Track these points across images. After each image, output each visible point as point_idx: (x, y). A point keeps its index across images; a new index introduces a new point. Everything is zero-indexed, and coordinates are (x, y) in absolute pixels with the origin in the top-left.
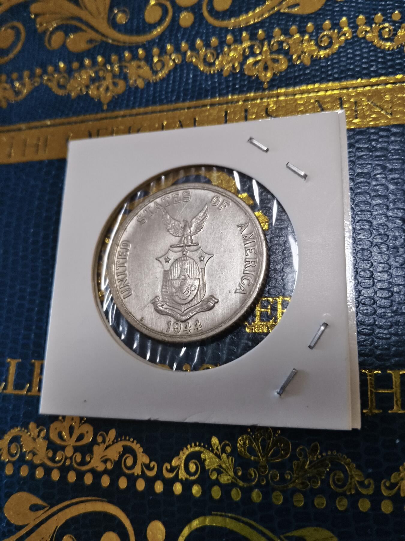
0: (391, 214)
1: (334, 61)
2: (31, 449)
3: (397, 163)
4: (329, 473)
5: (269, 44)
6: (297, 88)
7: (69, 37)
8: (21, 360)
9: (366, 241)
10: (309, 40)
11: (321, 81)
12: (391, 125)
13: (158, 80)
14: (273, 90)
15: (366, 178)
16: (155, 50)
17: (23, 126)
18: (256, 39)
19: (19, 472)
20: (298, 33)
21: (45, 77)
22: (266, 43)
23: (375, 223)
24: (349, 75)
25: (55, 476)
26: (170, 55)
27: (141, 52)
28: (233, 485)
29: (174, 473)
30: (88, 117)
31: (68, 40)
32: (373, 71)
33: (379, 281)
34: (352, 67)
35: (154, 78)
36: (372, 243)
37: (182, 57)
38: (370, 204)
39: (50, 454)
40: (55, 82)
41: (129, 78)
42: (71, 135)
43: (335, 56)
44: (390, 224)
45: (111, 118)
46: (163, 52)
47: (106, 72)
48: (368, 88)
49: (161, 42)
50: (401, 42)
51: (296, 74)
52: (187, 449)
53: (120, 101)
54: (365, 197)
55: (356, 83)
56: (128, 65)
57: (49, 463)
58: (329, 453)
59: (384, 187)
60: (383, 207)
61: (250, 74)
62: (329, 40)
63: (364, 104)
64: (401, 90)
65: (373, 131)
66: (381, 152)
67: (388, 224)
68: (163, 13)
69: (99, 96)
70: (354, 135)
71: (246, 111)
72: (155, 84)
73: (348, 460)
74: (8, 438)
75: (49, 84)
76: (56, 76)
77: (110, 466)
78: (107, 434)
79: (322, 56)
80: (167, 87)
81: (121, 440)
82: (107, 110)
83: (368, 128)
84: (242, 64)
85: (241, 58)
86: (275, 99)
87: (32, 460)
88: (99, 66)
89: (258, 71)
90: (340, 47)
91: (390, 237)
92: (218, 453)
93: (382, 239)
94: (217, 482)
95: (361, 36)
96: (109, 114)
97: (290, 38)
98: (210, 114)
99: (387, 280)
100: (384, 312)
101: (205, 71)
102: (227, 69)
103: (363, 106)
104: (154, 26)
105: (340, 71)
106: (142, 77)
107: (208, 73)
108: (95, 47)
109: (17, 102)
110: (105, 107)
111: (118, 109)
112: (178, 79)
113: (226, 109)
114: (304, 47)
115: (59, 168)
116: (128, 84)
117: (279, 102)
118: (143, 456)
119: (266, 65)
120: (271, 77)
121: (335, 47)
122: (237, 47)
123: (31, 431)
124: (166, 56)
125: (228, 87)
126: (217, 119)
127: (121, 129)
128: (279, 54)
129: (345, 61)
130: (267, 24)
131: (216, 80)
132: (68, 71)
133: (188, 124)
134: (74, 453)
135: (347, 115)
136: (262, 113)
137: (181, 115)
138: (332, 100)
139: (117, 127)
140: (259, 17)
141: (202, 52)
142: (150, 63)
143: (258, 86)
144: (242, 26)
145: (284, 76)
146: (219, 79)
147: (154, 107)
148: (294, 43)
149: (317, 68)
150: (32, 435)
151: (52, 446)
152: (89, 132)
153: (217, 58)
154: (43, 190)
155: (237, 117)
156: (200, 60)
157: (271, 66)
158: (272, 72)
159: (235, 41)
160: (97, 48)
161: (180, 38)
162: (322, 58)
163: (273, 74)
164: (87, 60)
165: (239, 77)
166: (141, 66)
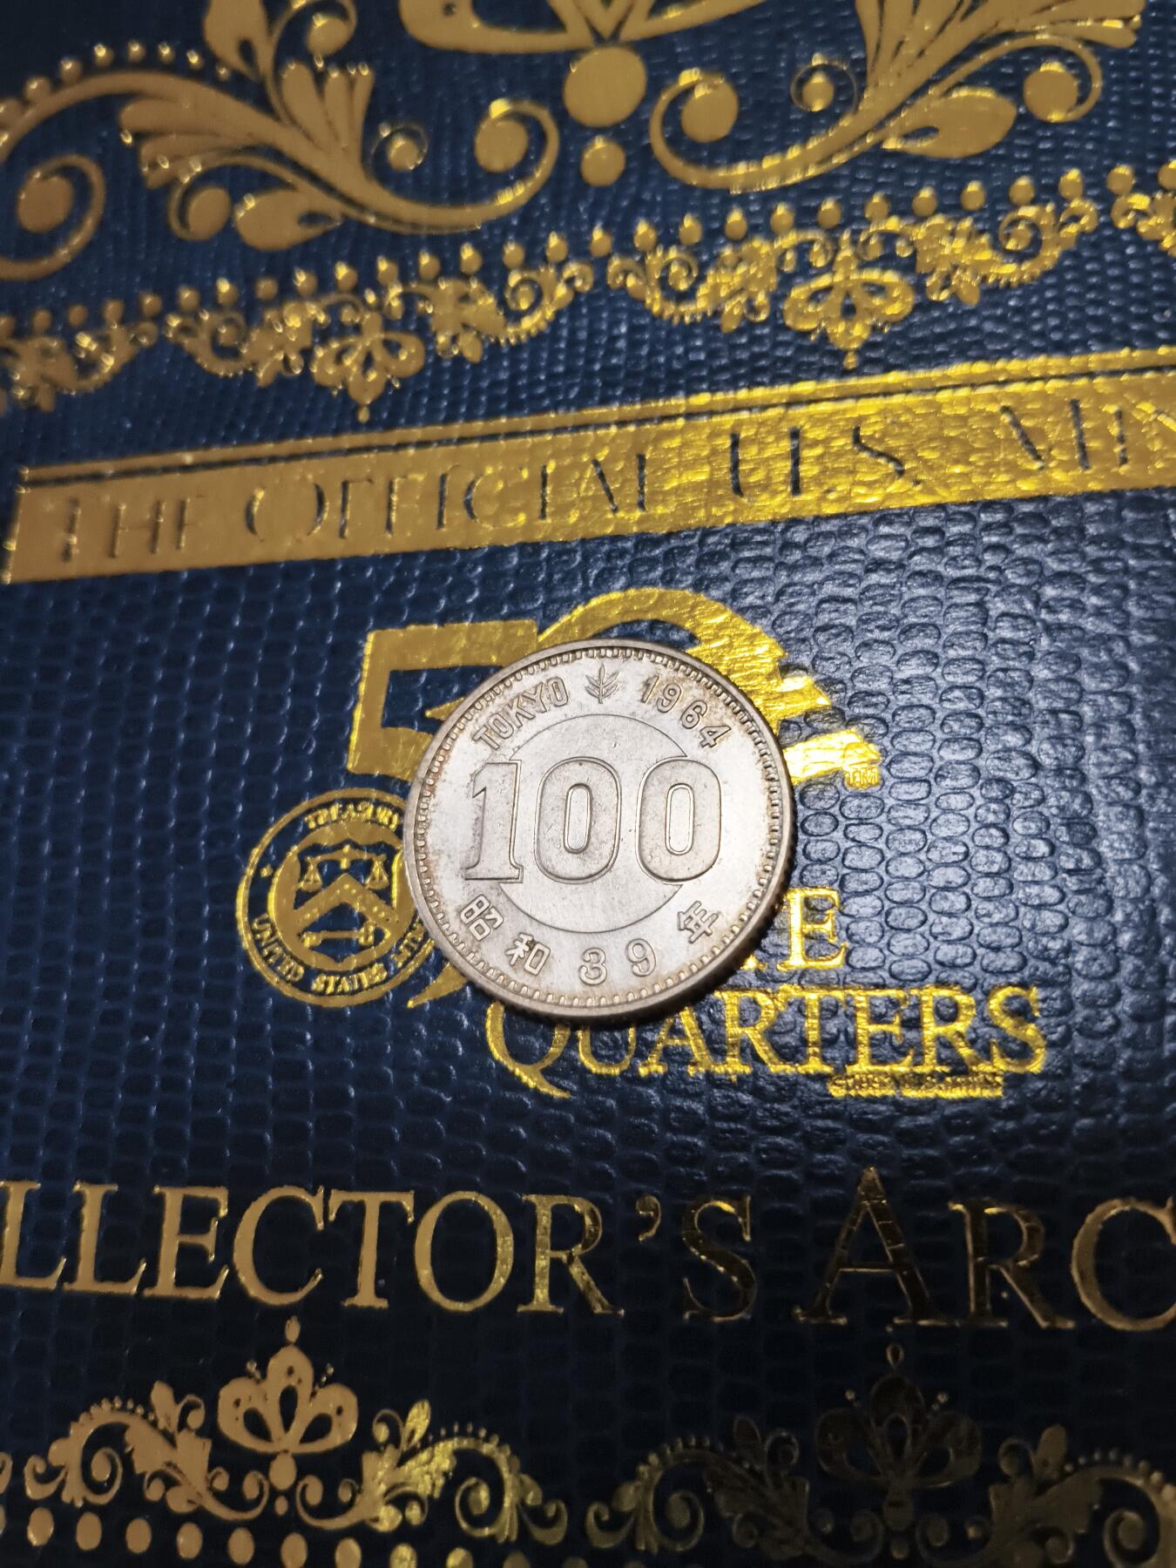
1: (1049, 294)
2: (158, 1465)
4: (1097, 1520)
5: (854, 243)
7: (243, 204)
8: (115, 1188)
10: (972, 236)
11: (1007, 354)
13: (523, 337)
14: (872, 376)
16: (512, 251)
17: (108, 467)
18: (817, 225)
19: (122, 1541)
20: (936, 212)
21: (171, 319)
22: (846, 236)
24: (1095, 336)
25: (241, 1549)
26: (560, 266)
27: (468, 253)
29: (623, 1533)
30: (309, 442)
31: (241, 214)
32: (1164, 326)
34: (1100, 312)
35: (511, 330)
37: (595, 273)
39: (222, 1483)
40: (204, 337)
41: (433, 329)
42: (260, 495)
43: (1050, 281)
45: (383, 448)
46: (534, 256)
47: (362, 309)
48: (1149, 376)
49: (528, 225)
51: (938, 330)
52: (661, 1457)
53: (409, 396)
55: (1118, 359)
56: (426, 290)
57: (219, 1511)
58: (1097, 1456)
61: (802, 326)
62: (1029, 235)
63: (1144, 421)
68: (531, 142)
69: (345, 383)
70: (1120, 509)
71: (795, 434)
72: (516, 349)
73: (1156, 1477)
74: (82, 1430)
75: (187, 342)
76: (206, 317)
77: (415, 1514)
78: (404, 1417)
79: (1014, 280)
80: (552, 361)
81: (450, 1436)
82: (371, 425)
83: (1160, 490)
84: (778, 297)
85: (773, 280)
86: (879, 402)
87: (163, 1500)
88: (340, 292)
89: (826, 319)
90: (1066, 254)
92: (758, 1467)
94: (756, 1556)
95: (1122, 225)
96: (376, 438)
97: (918, 225)
98: (685, 445)
101: (666, 316)
102: (732, 310)
103: (1142, 425)
104: (505, 180)
105: (1066, 322)
106: (474, 329)
107: (676, 320)
108: (325, 236)
109: (85, 396)
110: (363, 416)
111: (403, 421)
112: (583, 335)
113: (733, 427)
114: (957, 252)
115: (226, 596)
116: (431, 348)
117: (891, 411)
118: (522, 1482)
119: (848, 302)
120: (865, 336)
121: (1050, 255)
122: (759, 248)
123: (157, 1412)
124: (547, 269)
125: (738, 363)
126: (708, 457)
127: (415, 481)
128: (884, 269)
129: (1079, 296)
130: (843, 184)
131: (699, 343)
132: (243, 304)
133: (621, 471)
134: (301, 1474)
135: (1096, 451)
136: (841, 442)
137: (600, 443)
138: (1050, 408)
139: (405, 477)
140: (820, 163)
141: (655, 260)
142: (496, 288)
143: (826, 362)
144: (770, 187)
145: (902, 335)
146: (708, 341)
147: (516, 419)
148: (928, 239)
149: (999, 312)
150: (162, 1424)
151: (225, 1455)
152: (317, 487)
153: (701, 278)
154: (176, 662)
155: (768, 453)
156: (647, 283)
157: (865, 306)
158: (869, 322)
159: (753, 230)
160: (333, 240)
161: (585, 216)
162: (1015, 285)
163: (869, 329)
164: (303, 273)
165: (767, 336)
166: (471, 295)
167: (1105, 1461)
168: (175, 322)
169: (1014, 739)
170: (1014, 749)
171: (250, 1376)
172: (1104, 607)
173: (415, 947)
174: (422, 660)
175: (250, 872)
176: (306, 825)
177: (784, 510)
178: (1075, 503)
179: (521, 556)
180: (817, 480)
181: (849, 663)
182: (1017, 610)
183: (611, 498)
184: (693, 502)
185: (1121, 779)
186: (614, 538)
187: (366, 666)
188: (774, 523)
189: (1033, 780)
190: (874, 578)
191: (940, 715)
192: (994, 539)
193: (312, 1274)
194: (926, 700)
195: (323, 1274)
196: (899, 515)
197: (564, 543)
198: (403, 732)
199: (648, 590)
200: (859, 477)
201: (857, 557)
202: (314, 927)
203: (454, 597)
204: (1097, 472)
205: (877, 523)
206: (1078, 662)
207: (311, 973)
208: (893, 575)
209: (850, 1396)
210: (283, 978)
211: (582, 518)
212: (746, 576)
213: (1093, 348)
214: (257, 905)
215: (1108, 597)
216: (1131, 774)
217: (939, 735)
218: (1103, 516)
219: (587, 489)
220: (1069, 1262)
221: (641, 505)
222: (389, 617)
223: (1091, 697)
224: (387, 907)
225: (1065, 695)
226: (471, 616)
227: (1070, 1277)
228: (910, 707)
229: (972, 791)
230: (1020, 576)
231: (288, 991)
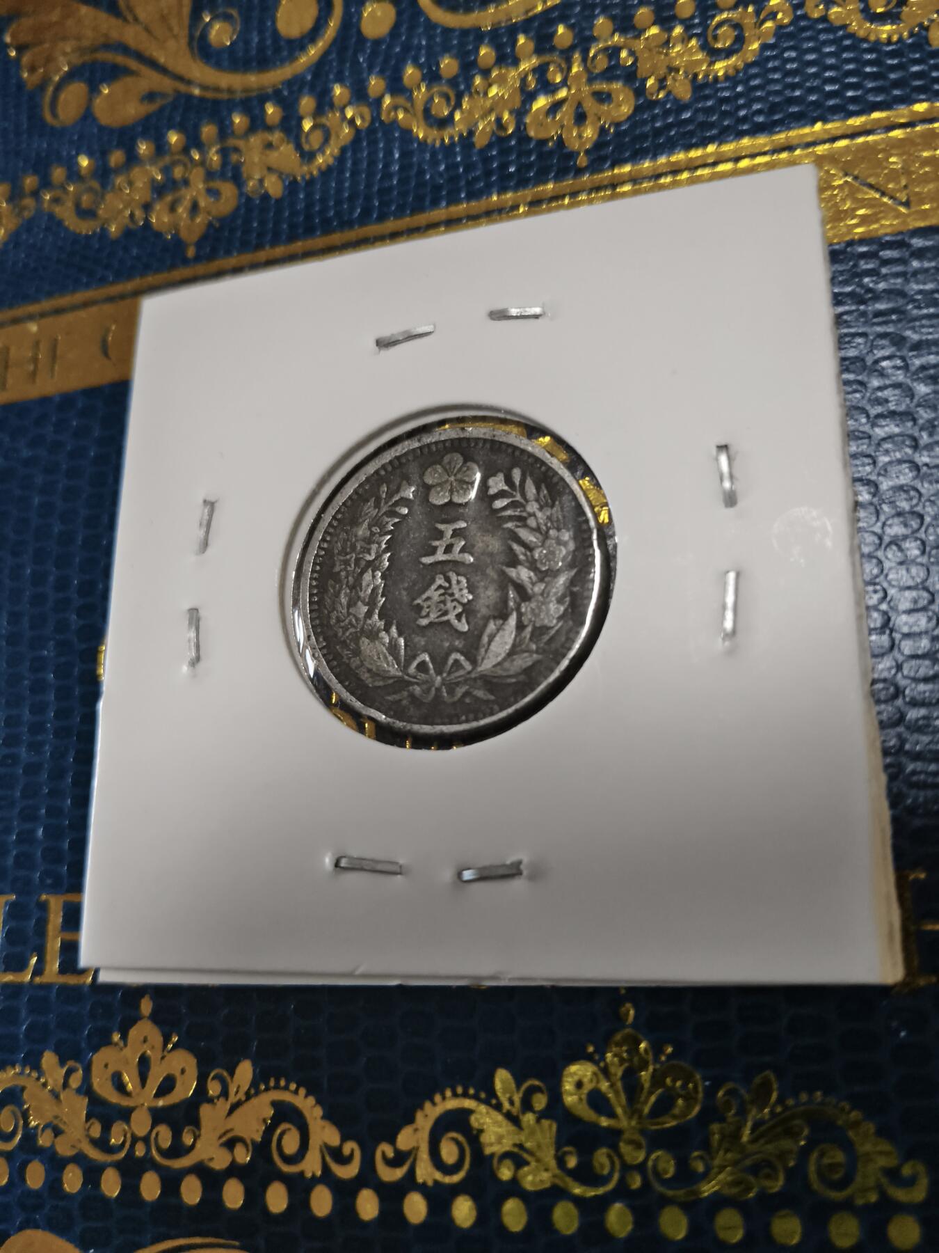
0: (926, 459)
1: (753, 83)
2: (49, 1116)
3: (932, 326)
4: (804, 1153)
5: (584, 59)
6: (662, 160)
7: (100, 92)
8: (14, 897)
9: (866, 535)
10: (685, 39)
11: (720, 138)
12: (909, 230)
13: (315, 173)
14: (601, 171)
15: (853, 372)
16: (307, 103)
18: (553, 49)
19: (23, 1179)
20: (654, 24)
21: (45, 195)
22: (577, 55)
23: (885, 485)
24: (794, 115)
25: (111, 1185)
26: (342, 110)
28: (556, 1193)
29: (405, 1169)
30: (151, 280)
31: (98, 101)
32: (853, 100)
33: (907, 636)
34: (797, 93)
35: (305, 168)
36: (880, 538)
37: (372, 111)
38: (870, 437)
39: (96, 1131)
40: (70, 204)
41: (245, 175)
42: (113, 328)
43: (754, 71)
44: (926, 485)
45: (206, 277)
47: (189, 165)
48: (842, 143)
49: (318, 81)
50: (918, 20)
51: (658, 125)
52: (434, 1104)
53: (226, 234)
54: (856, 420)
55: (812, 133)
56: (241, 144)
57: (94, 1154)
58: (804, 1097)
59: (903, 391)
60: (903, 442)
61: (542, 135)
62: (734, 34)
63: (836, 183)
64: (929, 140)
65: (863, 249)
66: (889, 300)
67: (919, 486)
68: (321, 10)
69: (176, 228)
72: (310, 183)
73: (855, 1115)
75: (57, 210)
76: (72, 189)
77: (243, 1156)
78: (232, 1074)
79: (720, 74)
80: (339, 190)
81: (267, 1089)
82: (198, 259)
83: (851, 243)
84: (520, 113)
85: (517, 99)
86: (608, 192)
87: (53, 1146)
88: (172, 154)
89: (562, 127)
90: (764, 47)
91: (928, 519)
92: (515, 1111)
93: (906, 525)
94: (514, 1189)
95: (816, 15)
96: (200, 269)
97: (638, 37)
99: (926, 632)
100: (924, 718)
101: (429, 141)
102: (484, 129)
103: (834, 188)
104: (300, 44)
105: (768, 105)
106: (276, 171)
108: (161, 109)
110: (191, 252)
111: (222, 252)
112: (364, 165)
114: (673, 55)
115: (86, 412)
116: (243, 190)
118: (324, 1127)
119: (580, 110)
120: (595, 137)
121: (752, 49)
122: (506, 74)
123: (47, 1075)
124: (333, 113)
125: (488, 173)
128: (610, 79)
129: (779, 82)
130: (575, 11)
131: (458, 159)
132: (99, 173)
134: (153, 1127)
141: (420, 95)
142: (293, 134)
143: (563, 163)
144: (515, 21)
145: (626, 133)
146: (465, 157)
147: (310, 241)
148: (648, 49)
149: (710, 103)
150: (50, 1086)
151: (97, 1109)
153: (458, 105)
154: (51, 469)
156: (415, 115)
157: (594, 112)
158: (597, 124)
159: (500, 60)
160: (168, 112)
161: (365, 65)
162: (721, 79)
163: (598, 130)
164: (144, 143)
165: (514, 146)
166: (274, 143)
167: (810, 1103)
168: (48, 196)
209: (590, 1050)
213: (793, 125)
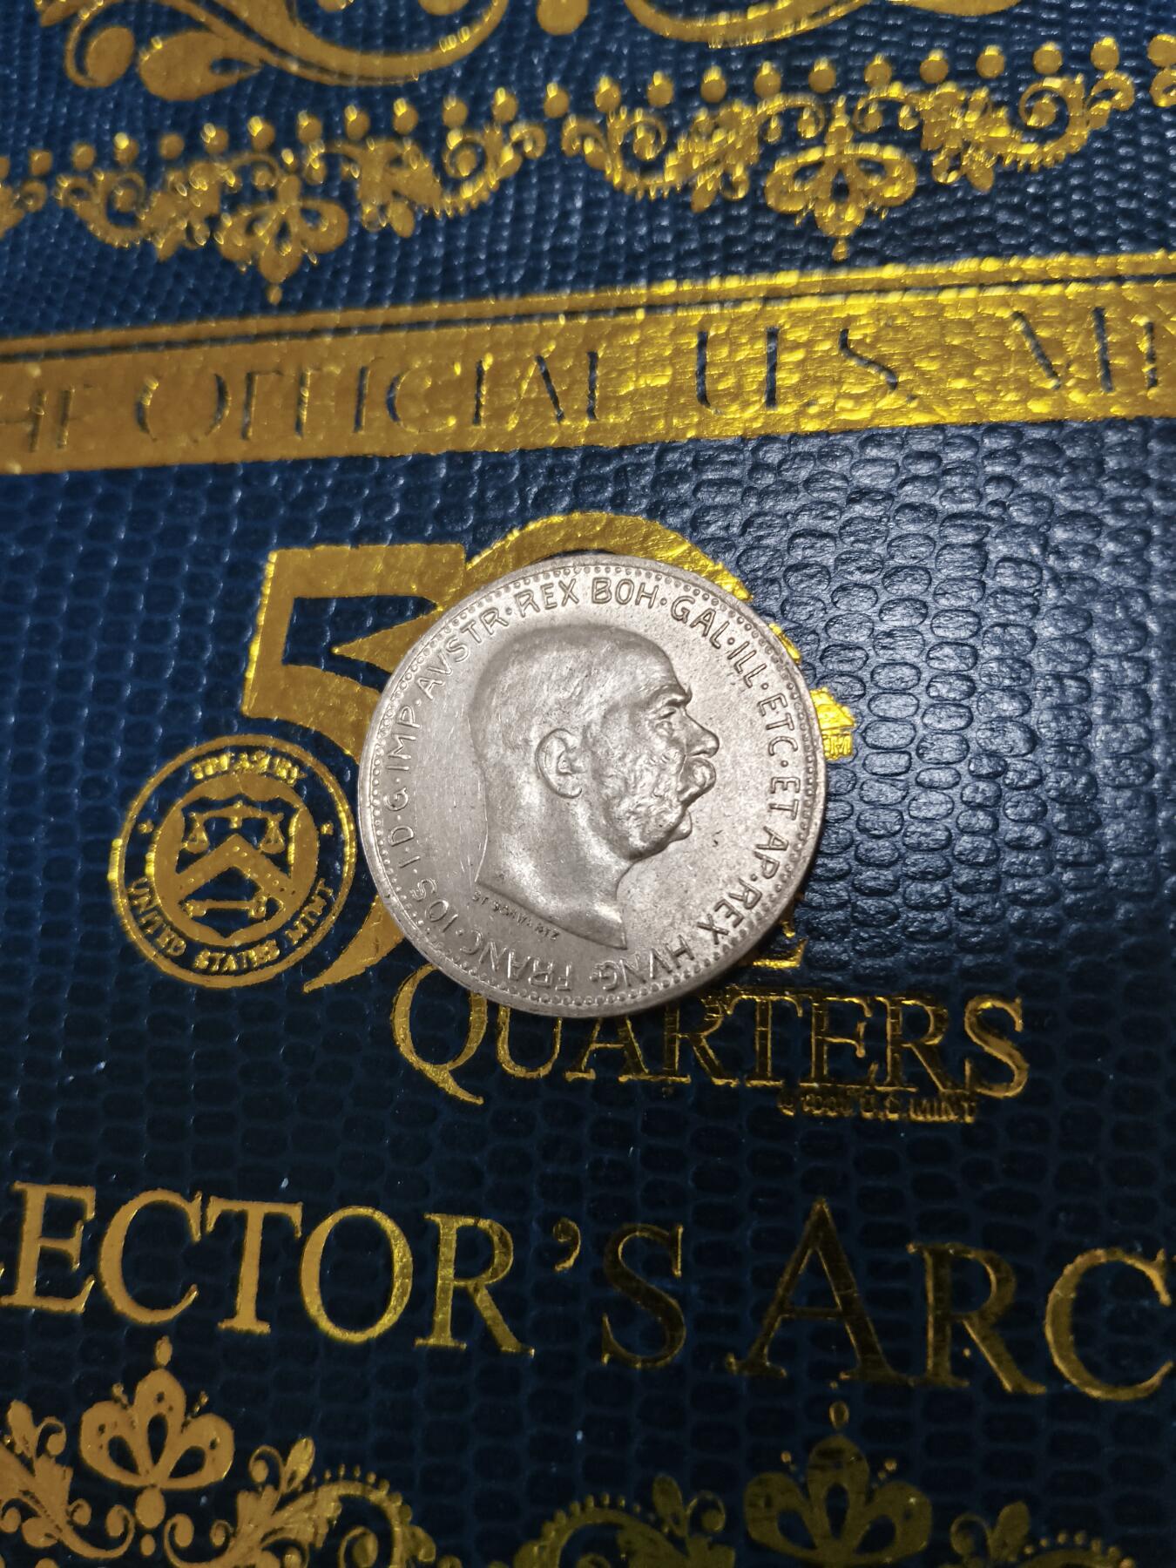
1: (1074, 181)
2: (15, 1495)
5: (850, 111)
7: (149, 46)
10: (987, 109)
11: (1023, 250)
13: (462, 209)
14: (863, 268)
16: (453, 107)
18: (807, 89)
20: (948, 78)
21: (62, 180)
22: (840, 103)
24: (1126, 234)
26: (507, 127)
27: (401, 108)
30: (212, 326)
31: (146, 58)
34: (1133, 205)
35: (448, 200)
37: (548, 137)
39: (84, 1515)
40: (98, 200)
41: (359, 196)
42: (155, 386)
43: (1076, 165)
45: (295, 334)
46: (479, 114)
47: (278, 172)
49: (472, 78)
51: (945, 218)
52: (570, 1514)
53: (328, 275)
55: (1151, 262)
56: (355, 151)
57: (80, 1547)
58: (1061, 1538)
61: (786, 207)
62: (1054, 110)
69: (255, 257)
70: (1146, 440)
71: (773, 335)
72: (454, 222)
75: (77, 205)
76: (101, 177)
78: (285, 1454)
79: (1035, 162)
81: (335, 1479)
82: (283, 306)
84: (759, 171)
85: (755, 152)
86: (872, 301)
87: (19, 1532)
88: (255, 151)
89: (814, 200)
90: (1095, 135)
92: (680, 1532)
95: (1163, 103)
96: (287, 322)
97: (925, 93)
98: (644, 342)
101: (628, 188)
102: (704, 186)
104: (449, 25)
105: (1093, 215)
106: (406, 197)
107: (640, 195)
108: (240, 85)
110: (275, 296)
111: (319, 303)
112: (531, 209)
113: (702, 323)
114: (970, 126)
115: (108, 503)
116: (356, 218)
117: (885, 312)
118: (413, 1535)
119: (840, 181)
120: (859, 222)
121: (1078, 136)
122: (740, 114)
123: (14, 1433)
124: (492, 130)
125: (708, 248)
126: (670, 358)
127: (330, 374)
128: (883, 144)
129: (1109, 185)
130: (841, 42)
131: (665, 223)
132: (144, 162)
133: (570, 370)
134: (169, 1514)
135: (1122, 371)
136: (826, 346)
137: (545, 336)
138: (1070, 316)
139: (318, 369)
140: (813, 16)
141: (618, 124)
142: (434, 151)
143: (812, 250)
144: (755, 42)
145: (902, 222)
146: (675, 221)
147: (450, 305)
148: (936, 110)
149: (1016, 200)
150: (19, 1449)
151: (87, 1486)
152: (218, 378)
153: (671, 146)
154: (51, 577)
155: (741, 356)
156: (608, 150)
157: (860, 186)
158: (864, 205)
159: (733, 92)
160: (249, 89)
161: (540, 70)
162: (1035, 168)
163: (863, 214)
164: (212, 128)
165: (745, 217)
166: (404, 158)
167: (1069, 1545)
168: (65, 184)
169: (1009, 707)
170: (1010, 719)
171: (117, 1400)
172: (1122, 555)
173: (313, 922)
174: (332, 586)
175: (128, 827)
176: (192, 774)
177: (757, 425)
178: (1093, 430)
179: (449, 467)
180: (797, 391)
181: (824, 609)
182: (1021, 554)
183: (556, 403)
184: (651, 410)
185: (1131, 759)
186: (559, 451)
187: (267, 591)
188: (744, 440)
189: (1030, 757)
190: (858, 509)
191: (926, 675)
192: (999, 469)
193: (185, 1291)
194: (910, 656)
195: (199, 1289)
196: (890, 436)
197: (500, 454)
198: (306, 671)
199: (596, 514)
200: (845, 388)
201: (838, 484)
202: (199, 895)
203: (370, 513)
204: (1122, 394)
205: (863, 444)
206: (1090, 620)
207: (194, 948)
208: (879, 507)
209: (786, 1457)
210: (162, 952)
211: (521, 425)
212: (709, 502)
213: (1124, 248)
214: (134, 866)
215: (1127, 544)
216: (1144, 754)
217: (924, 699)
218: (1126, 447)
219: (529, 391)
220: (1043, 1318)
221: (591, 413)
222: (295, 535)
223: (1102, 661)
224: (283, 876)
225: (1073, 657)
226: (390, 536)
227: (1043, 1335)
228: (893, 663)
229: (958, 767)
230: (1027, 515)
231: (166, 967)
